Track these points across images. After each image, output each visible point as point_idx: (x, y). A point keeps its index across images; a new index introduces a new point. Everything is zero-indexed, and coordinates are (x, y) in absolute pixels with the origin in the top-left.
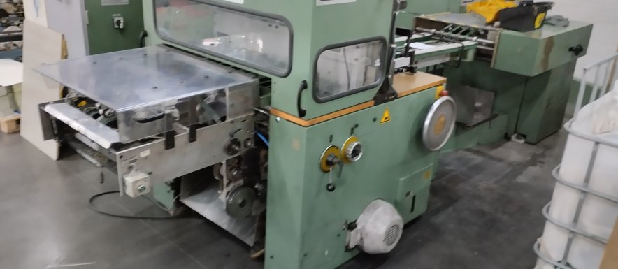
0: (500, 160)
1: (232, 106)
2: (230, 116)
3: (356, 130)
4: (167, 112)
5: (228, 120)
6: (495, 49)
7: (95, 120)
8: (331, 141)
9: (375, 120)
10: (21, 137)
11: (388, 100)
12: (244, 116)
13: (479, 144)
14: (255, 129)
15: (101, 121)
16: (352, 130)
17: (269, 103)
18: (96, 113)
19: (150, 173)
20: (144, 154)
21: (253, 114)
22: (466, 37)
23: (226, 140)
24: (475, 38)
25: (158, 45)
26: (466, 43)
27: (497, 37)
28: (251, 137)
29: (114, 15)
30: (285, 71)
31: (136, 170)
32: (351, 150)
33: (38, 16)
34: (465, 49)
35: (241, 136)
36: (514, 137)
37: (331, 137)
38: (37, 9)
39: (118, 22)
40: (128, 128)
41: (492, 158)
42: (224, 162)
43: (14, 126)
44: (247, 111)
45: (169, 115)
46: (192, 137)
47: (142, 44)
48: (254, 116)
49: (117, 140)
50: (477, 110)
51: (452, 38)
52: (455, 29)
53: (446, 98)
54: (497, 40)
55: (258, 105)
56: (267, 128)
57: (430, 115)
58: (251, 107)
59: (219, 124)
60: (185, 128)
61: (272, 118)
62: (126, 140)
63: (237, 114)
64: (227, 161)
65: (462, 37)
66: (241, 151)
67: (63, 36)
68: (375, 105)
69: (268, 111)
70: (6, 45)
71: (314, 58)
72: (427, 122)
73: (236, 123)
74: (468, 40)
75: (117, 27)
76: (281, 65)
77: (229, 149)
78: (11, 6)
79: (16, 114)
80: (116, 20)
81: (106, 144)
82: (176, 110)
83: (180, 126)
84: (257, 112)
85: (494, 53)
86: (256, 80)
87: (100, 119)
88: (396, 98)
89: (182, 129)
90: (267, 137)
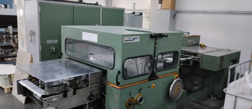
0: (206, 106)
1: (91, 81)
2: (90, 85)
3: (141, 91)
4: (65, 83)
5: (90, 86)
6: (201, 60)
7: (37, 87)
8: (130, 95)
9: (149, 87)
10: (12, 95)
11: (154, 79)
12: (96, 85)
13: (197, 99)
14: (101, 90)
15: (40, 87)
16: (139, 91)
17: (106, 80)
18: (38, 84)
19: (56, 107)
20: (54, 100)
21: (99, 84)
22: (189, 56)
23: (89, 94)
24: (192, 56)
25: (66, 58)
26: (189, 58)
27: (201, 56)
28: (99, 94)
29: (51, 47)
30: (112, 67)
31: (51, 106)
32: (139, 99)
33: (23, 48)
34: (188, 60)
35: (95, 93)
36: (212, 96)
37: (130, 93)
38: (23, 45)
39: (53, 50)
40: (48, 89)
41: (203, 105)
42: (87, 104)
43: (10, 90)
44: (97, 83)
45: (65, 84)
46: (74, 93)
47: (60, 58)
48: (100, 85)
49: (44, 94)
50: (196, 85)
51: (183, 56)
52: (185, 53)
53: (178, 79)
54: (201, 57)
55: (102, 80)
56: (105, 90)
57: (172, 86)
58: (99, 82)
59: (86, 88)
60: (72, 89)
61: (107, 86)
62: (48, 94)
63: (93, 84)
64: (88, 103)
65: (188, 56)
66: (94, 99)
67: (32, 55)
68: (148, 81)
69: (105, 83)
70: (11, 59)
71: (123, 62)
72: (171, 89)
73: (93, 88)
74: (190, 57)
75: (52, 51)
76: (110, 65)
77: (89, 98)
78: (14, 44)
79: (11, 85)
80: (52, 49)
81: (40, 95)
82: (68, 82)
83: (70, 88)
84: (101, 84)
85: (201, 62)
86: (101, 71)
87: (39, 86)
88: (158, 78)
89: (70, 90)
90: (105, 94)
